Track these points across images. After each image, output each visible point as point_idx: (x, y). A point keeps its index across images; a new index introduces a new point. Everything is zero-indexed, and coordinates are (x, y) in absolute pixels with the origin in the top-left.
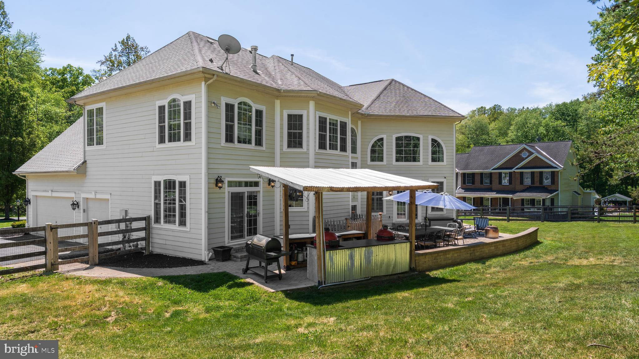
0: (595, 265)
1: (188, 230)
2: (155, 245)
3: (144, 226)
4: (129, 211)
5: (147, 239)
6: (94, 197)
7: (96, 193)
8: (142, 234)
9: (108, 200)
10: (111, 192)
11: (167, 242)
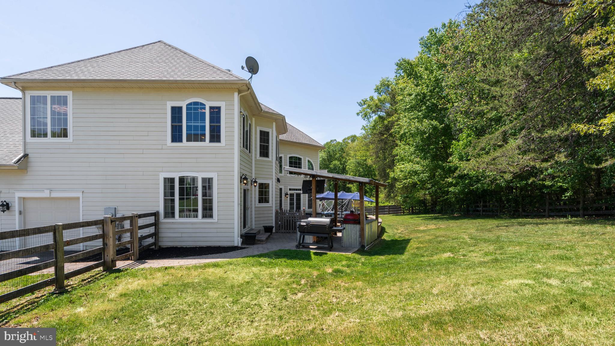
0: (423, 230)
1: (216, 221)
2: (165, 239)
3: (154, 221)
4: (119, 208)
5: (155, 235)
6: (48, 196)
7: (51, 191)
8: (152, 230)
9: (78, 198)
10: (83, 190)
11: (184, 235)
